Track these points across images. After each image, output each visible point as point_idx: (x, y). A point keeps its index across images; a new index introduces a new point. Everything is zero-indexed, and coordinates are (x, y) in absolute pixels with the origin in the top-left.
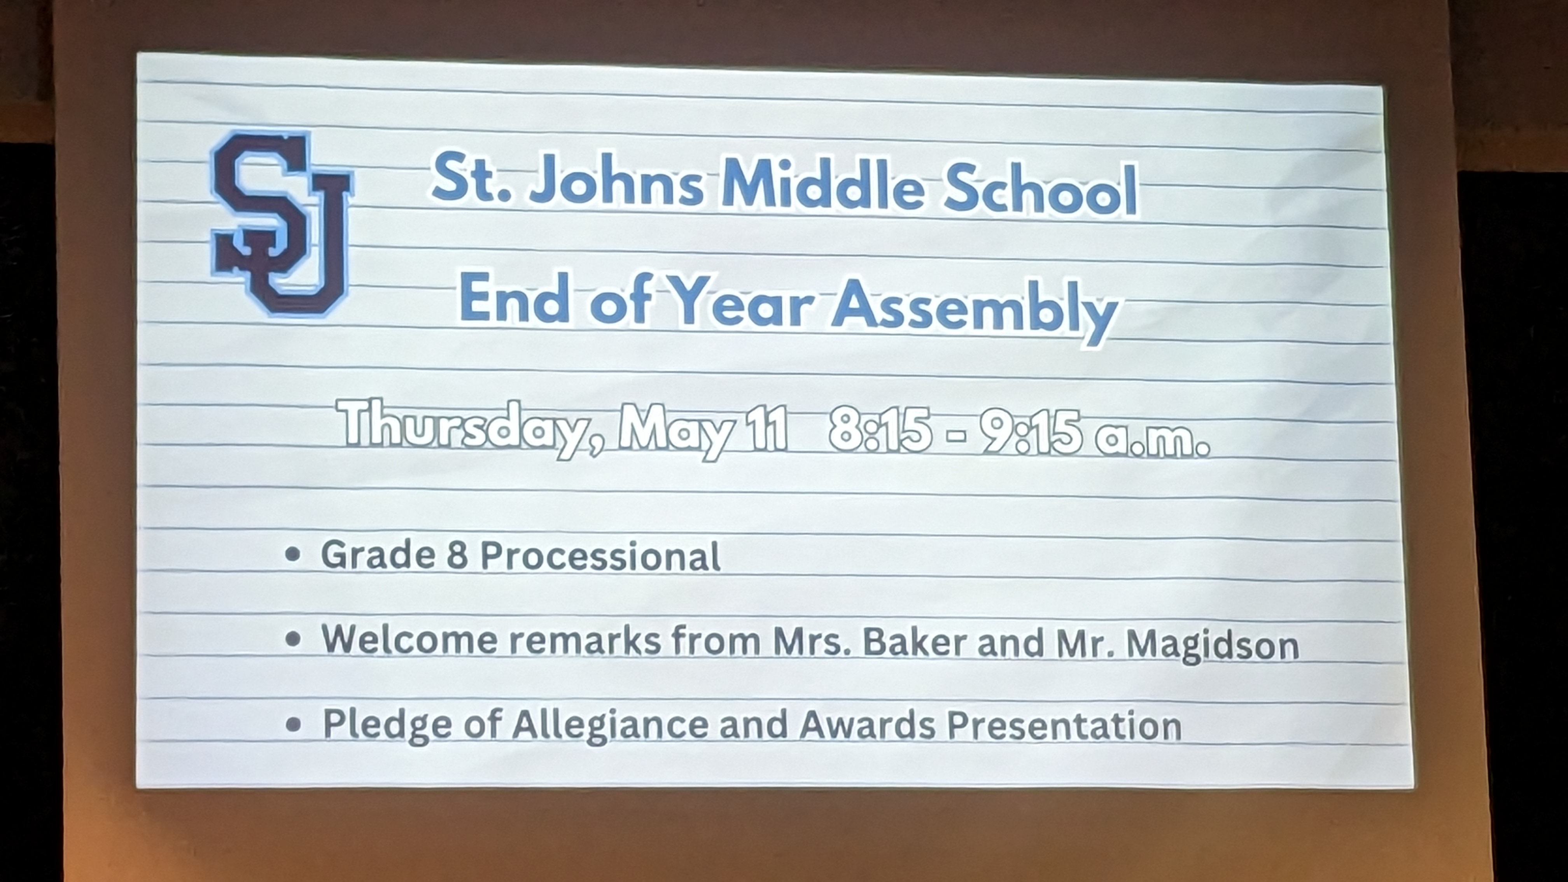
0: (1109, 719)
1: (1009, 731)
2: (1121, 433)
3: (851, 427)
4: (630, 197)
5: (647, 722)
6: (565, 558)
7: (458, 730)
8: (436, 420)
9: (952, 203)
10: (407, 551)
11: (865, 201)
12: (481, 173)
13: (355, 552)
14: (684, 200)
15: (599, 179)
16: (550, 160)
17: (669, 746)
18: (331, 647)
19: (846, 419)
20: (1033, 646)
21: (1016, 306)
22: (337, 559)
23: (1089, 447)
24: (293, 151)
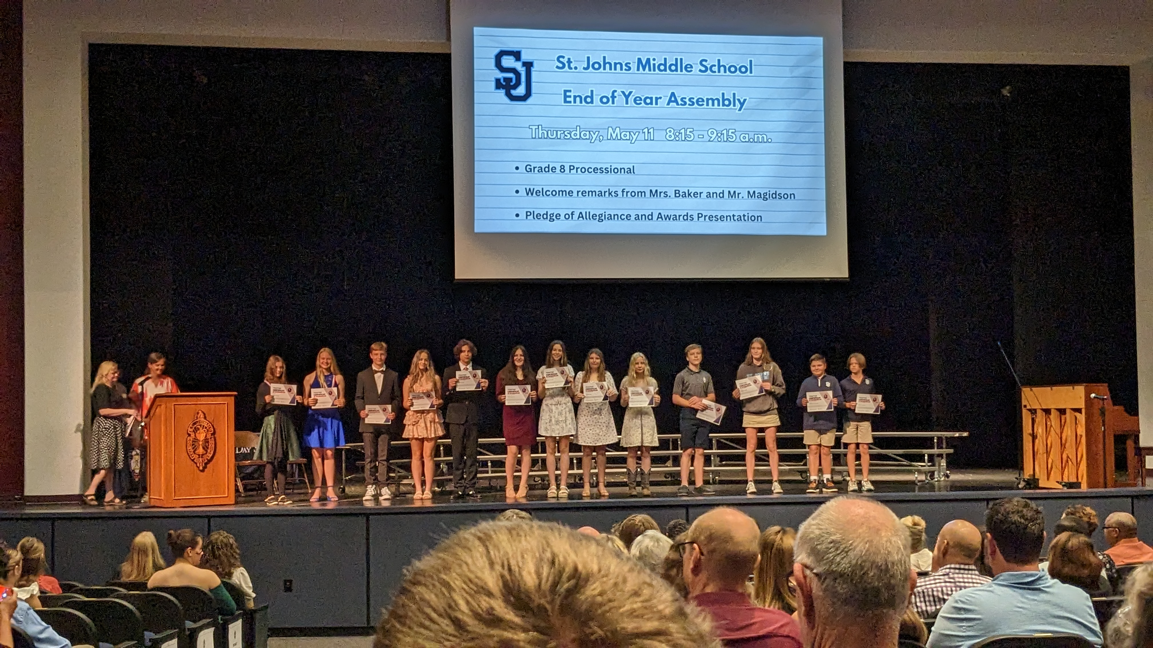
0: (742, 215)
1: (714, 219)
2: (747, 136)
3: (671, 134)
4: (611, 69)
5: (614, 215)
6: (592, 170)
7: (562, 217)
8: (557, 132)
9: (700, 71)
10: (549, 168)
11: (676, 70)
12: (569, 62)
13: (534, 168)
14: (626, 70)
15: (602, 63)
16: (588, 58)
17: (620, 222)
18: (528, 194)
19: (670, 131)
20: (721, 195)
21: (718, 100)
22: (529, 170)
23: (738, 140)
24: (517, 55)
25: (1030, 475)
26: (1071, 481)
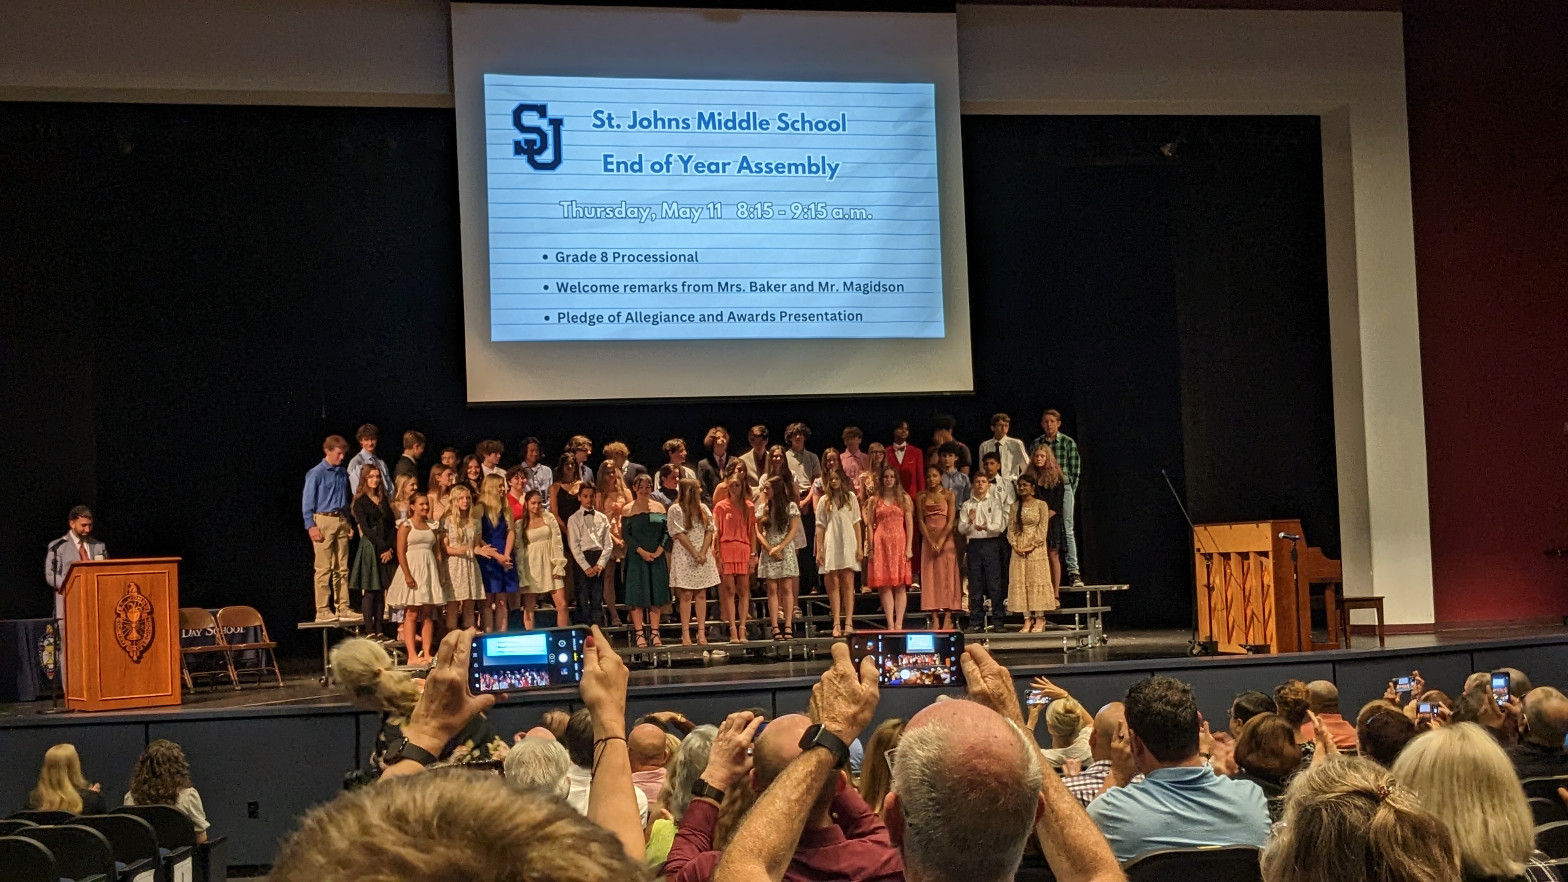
0: (837, 313)
1: (801, 318)
2: (841, 211)
3: (744, 210)
4: (664, 127)
5: (673, 316)
6: (643, 258)
7: (606, 320)
8: (596, 209)
9: (779, 128)
10: (586, 256)
11: (748, 128)
12: (610, 118)
13: (568, 256)
14: (683, 128)
15: (652, 120)
16: (635, 113)
17: (681, 324)
18: (560, 290)
19: (742, 207)
20: (810, 288)
21: (803, 165)
22: (561, 259)
23: (829, 216)
24: (541, 110)
25: (1206, 638)
26: (1257, 643)
